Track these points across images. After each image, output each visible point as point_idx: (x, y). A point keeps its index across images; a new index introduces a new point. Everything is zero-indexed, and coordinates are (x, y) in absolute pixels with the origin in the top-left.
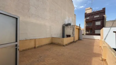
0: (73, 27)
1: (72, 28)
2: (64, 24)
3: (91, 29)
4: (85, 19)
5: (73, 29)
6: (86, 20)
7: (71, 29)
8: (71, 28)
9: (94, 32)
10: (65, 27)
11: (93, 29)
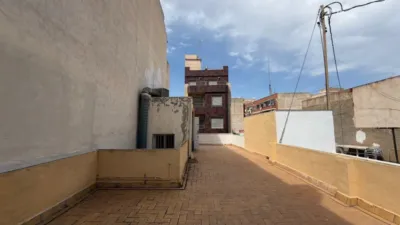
0: (186, 103)
1: (181, 110)
2: (146, 90)
3: (204, 115)
4: (187, 85)
5: (184, 112)
6: (190, 88)
7: (177, 111)
8: (177, 108)
9: (210, 124)
10: (151, 103)
11: (207, 116)
